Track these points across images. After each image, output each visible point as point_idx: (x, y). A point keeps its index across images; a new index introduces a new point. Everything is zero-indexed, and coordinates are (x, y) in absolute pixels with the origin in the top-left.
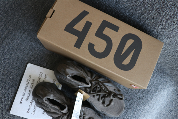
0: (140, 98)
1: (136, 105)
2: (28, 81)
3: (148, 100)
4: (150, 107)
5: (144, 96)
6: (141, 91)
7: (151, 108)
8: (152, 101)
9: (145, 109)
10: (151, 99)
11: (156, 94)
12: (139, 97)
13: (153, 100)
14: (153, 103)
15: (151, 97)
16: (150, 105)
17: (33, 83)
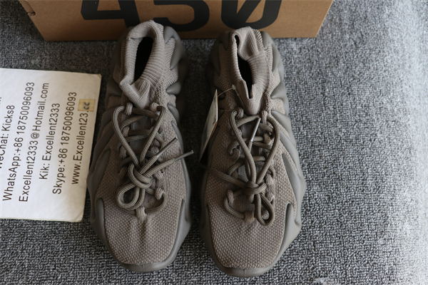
0: (355, 43)
1: (361, 65)
3: (379, 38)
4: (396, 52)
5: (362, 35)
6: (347, 27)
7: (400, 52)
8: (390, 34)
9: (389, 61)
10: (385, 30)
11: (387, 12)
12: (353, 43)
13: (389, 30)
14: (395, 38)
15: (379, 26)
16: (392, 46)
17: (9, 115)
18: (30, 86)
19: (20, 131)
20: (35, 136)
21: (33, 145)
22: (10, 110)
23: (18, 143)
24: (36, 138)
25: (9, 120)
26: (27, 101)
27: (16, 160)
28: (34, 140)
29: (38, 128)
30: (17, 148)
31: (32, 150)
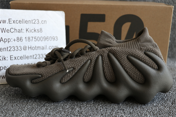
2: (37, 21)
17: (36, 31)
18: (56, 38)
19: (27, 39)
20: (25, 48)
21: (19, 48)
22: (39, 30)
23: (19, 39)
24: (24, 49)
25: (33, 31)
26: (46, 39)
27: (8, 40)
28: (22, 48)
29: (30, 49)
30: (16, 39)
31: (16, 48)
